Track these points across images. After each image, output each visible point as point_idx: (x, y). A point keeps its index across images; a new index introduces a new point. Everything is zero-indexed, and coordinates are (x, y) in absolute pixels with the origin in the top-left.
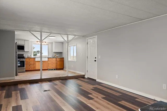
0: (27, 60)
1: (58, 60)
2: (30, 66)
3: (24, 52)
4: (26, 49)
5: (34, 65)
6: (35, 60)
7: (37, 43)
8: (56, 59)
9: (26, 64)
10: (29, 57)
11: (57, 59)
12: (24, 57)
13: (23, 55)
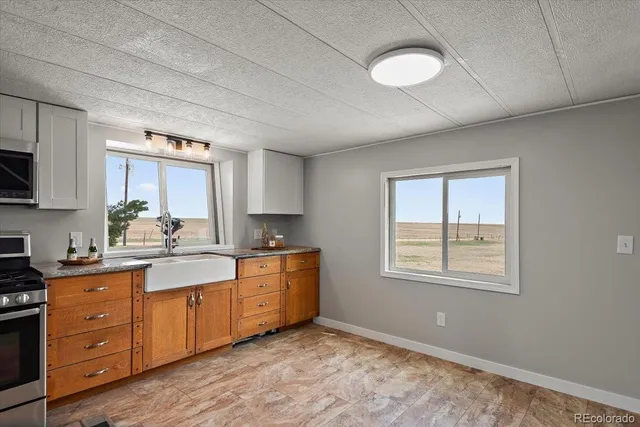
0: (69, 296)
1: (291, 266)
2: (93, 354)
3: (30, 214)
4: (48, 192)
5: (138, 333)
6: (141, 285)
7: (148, 146)
8: (283, 258)
9: (57, 341)
10: (84, 253)
11: (288, 261)
12: (27, 259)
13: (19, 244)
